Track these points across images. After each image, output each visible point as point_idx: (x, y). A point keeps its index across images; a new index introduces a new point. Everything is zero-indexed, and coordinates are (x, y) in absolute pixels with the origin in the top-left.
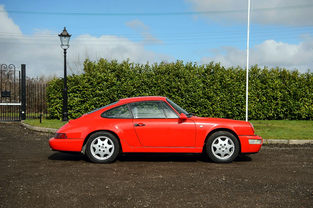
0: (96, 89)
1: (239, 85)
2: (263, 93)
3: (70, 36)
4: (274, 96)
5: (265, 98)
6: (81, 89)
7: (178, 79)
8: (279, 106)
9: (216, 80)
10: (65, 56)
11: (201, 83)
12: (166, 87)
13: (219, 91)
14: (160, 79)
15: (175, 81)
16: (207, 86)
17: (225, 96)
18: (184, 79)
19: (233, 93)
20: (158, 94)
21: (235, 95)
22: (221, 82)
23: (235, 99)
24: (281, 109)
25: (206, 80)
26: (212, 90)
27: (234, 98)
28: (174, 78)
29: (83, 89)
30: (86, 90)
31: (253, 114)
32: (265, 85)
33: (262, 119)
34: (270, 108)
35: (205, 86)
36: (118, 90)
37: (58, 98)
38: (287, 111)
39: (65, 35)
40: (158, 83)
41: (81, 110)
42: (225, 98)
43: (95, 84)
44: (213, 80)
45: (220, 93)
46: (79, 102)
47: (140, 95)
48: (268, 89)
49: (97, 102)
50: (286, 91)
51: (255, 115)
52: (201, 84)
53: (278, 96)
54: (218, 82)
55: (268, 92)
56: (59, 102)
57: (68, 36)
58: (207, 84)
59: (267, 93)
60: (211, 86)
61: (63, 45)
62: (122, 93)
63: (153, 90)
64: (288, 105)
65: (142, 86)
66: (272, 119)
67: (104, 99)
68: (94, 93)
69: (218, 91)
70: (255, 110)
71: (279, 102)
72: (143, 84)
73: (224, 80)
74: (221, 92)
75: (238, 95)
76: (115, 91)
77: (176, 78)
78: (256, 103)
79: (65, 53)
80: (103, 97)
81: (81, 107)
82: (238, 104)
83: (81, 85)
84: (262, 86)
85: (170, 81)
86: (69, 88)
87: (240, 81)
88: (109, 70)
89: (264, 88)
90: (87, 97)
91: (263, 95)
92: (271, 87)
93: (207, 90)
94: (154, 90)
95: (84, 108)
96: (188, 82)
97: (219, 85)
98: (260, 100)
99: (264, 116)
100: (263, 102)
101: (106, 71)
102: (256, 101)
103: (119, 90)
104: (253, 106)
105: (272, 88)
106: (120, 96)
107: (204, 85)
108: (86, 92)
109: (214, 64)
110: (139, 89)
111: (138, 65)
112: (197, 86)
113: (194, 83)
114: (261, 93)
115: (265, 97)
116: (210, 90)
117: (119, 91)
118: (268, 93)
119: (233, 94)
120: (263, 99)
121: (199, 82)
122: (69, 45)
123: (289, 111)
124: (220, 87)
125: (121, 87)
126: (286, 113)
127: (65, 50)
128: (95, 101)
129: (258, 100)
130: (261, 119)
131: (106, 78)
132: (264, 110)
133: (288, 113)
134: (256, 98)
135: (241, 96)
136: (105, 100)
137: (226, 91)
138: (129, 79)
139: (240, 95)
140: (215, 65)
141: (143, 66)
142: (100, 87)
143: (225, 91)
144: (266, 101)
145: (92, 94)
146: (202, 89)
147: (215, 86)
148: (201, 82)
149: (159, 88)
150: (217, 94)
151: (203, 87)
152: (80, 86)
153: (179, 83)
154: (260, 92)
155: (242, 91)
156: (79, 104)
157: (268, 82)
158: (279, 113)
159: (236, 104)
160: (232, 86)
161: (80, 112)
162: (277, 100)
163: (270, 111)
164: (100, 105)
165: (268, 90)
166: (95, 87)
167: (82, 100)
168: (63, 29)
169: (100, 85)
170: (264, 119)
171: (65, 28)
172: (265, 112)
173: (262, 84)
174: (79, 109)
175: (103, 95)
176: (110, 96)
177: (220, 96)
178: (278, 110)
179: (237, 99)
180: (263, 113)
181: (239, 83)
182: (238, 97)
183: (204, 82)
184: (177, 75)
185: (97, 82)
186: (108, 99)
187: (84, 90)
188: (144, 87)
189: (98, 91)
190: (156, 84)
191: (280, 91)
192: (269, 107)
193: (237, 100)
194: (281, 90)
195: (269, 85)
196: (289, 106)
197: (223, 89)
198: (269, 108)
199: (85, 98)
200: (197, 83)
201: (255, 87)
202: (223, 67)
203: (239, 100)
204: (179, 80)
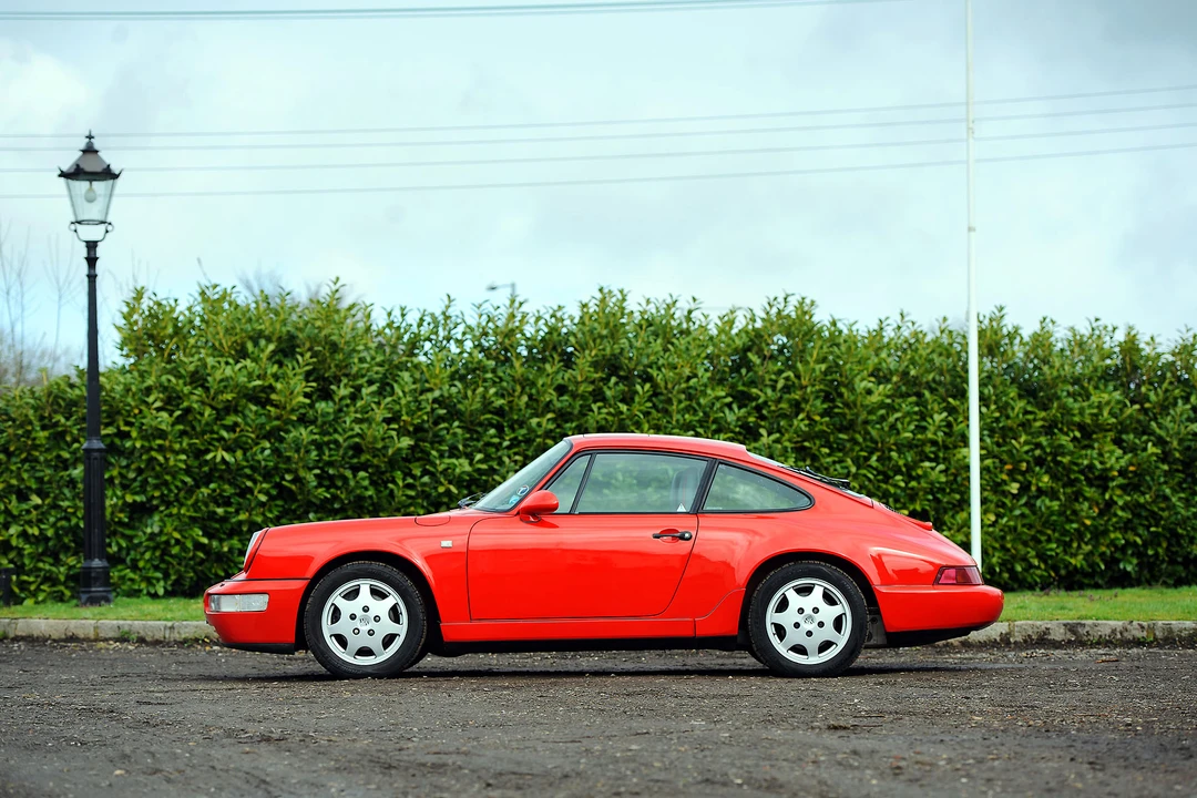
0: (210, 444)
1: (916, 413)
2: (1038, 452)
3: (115, 177)
4: (1091, 467)
5: (1046, 478)
6: (138, 445)
7: (616, 384)
8: (1116, 515)
9: (806, 387)
10: (92, 278)
11: (729, 406)
12: (559, 426)
13: (822, 446)
14: (523, 388)
15: (598, 396)
16: (762, 418)
17: (853, 469)
18: (647, 386)
19: (894, 454)
20: (516, 462)
21: (901, 462)
22: (827, 398)
23: (903, 484)
24: (1126, 532)
25: (754, 391)
26: (790, 441)
27: (899, 477)
28: (593, 382)
29: (146, 444)
30: (161, 449)
31: (994, 560)
32: (1045, 409)
33: (1036, 583)
34: (1075, 526)
35: (752, 419)
36: (319, 446)
37: (10, 493)
38: (1154, 540)
39: (89, 170)
40: (511, 408)
41: (128, 550)
42: (856, 476)
43: (202, 414)
44: (787, 389)
45: (829, 455)
46: (121, 511)
47: (432, 469)
48: (1061, 430)
49: (220, 511)
50: (1146, 442)
51: (1003, 564)
52: (731, 409)
53: (1111, 469)
54: (817, 397)
55: (1061, 446)
56: (20, 515)
57: (108, 174)
58: (758, 408)
59: (1058, 450)
60: (784, 416)
61: (79, 223)
62: (343, 458)
63: (488, 444)
64: (1163, 510)
65: (436, 423)
66: (1081, 587)
67: (251, 491)
68: (196, 463)
69: (818, 442)
70: (1003, 538)
71: (1115, 498)
72: (443, 412)
73: (843, 390)
74: (830, 448)
75: (916, 465)
76: (308, 452)
77: (609, 380)
78: (1003, 505)
79: (92, 261)
80: (249, 484)
81: (130, 538)
82: (918, 508)
83: (130, 424)
84: (1030, 417)
85: (574, 396)
86: (68, 439)
87: (919, 395)
88: (263, 342)
89: (1042, 427)
90: (166, 483)
91: (1040, 462)
92: (1077, 419)
93: (765, 440)
94: (496, 440)
95: (152, 544)
96: (669, 401)
97: (822, 416)
98: (1025, 488)
99: (1045, 570)
100: (1037, 497)
101: (250, 346)
102: (1005, 494)
103: (328, 443)
104: (993, 518)
105: (1081, 427)
106: (331, 478)
107: (749, 414)
108: (161, 458)
109: (790, 310)
110: (424, 441)
111: (403, 315)
112: (714, 422)
113: (699, 404)
114: (1027, 452)
115: (1046, 472)
116: (777, 441)
117: (327, 452)
118: (1063, 455)
119: (890, 458)
120: (1040, 484)
121: (718, 398)
122: (108, 221)
123: (1165, 545)
124: (823, 423)
125: (336, 431)
126: (1150, 552)
127: (92, 246)
128: (206, 505)
129: (1014, 488)
130: (1031, 587)
131: (255, 387)
132: (1043, 538)
133: (1160, 550)
134: (1005, 477)
135: (933, 469)
136: (263, 498)
137: (858, 444)
138: (374, 388)
139: (927, 464)
140: (793, 315)
141: (428, 319)
142: (232, 428)
143: (853, 440)
144: (1053, 495)
145: (188, 471)
146: (740, 433)
147: (802, 420)
148: (729, 399)
149: (523, 431)
150: (814, 458)
151: (740, 427)
152: (127, 429)
153: (624, 408)
154: (1026, 448)
155: (934, 443)
156: (120, 523)
157: (1059, 398)
158: (1118, 555)
159: (911, 508)
160: (883, 418)
161: (123, 561)
162: (1105, 488)
163: (1075, 545)
164: (229, 526)
165: (1064, 440)
166: (204, 433)
167: (138, 498)
168: (83, 143)
169: (230, 419)
170: (1045, 586)
171: (90, 137)
172: (1051, 550)
173: (1029, 408)
174: (120, 548)
175: (248, 471)
176: (283, 478)
177: (827, 469)
178: (1112, 536)
179: (913, 484)
180: (1041, 556)
181: (917, 404)
182: (920, 472)
183: (742, 399)
184: (611, 366)
185: (213, 408)
186: (274, 492)
187: (151, 449)
188: (447, 429)
189: (221, 454)
190: (500, 412)
191: (1118, 442)
192: (1072, 522)
193: (912, 489)
194: (1124, 437)
195: (1066, 411)
196: (1165, 514)
197: (840, 431)
198: (1067, 527)
199: (156, 487)
200: (713, 404)
201: (997, 420)
202: (834, 324)
203: (924, 489)
204: (623, 392)
